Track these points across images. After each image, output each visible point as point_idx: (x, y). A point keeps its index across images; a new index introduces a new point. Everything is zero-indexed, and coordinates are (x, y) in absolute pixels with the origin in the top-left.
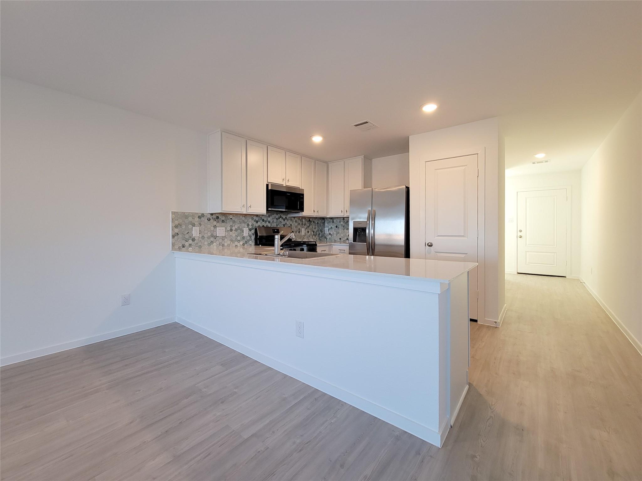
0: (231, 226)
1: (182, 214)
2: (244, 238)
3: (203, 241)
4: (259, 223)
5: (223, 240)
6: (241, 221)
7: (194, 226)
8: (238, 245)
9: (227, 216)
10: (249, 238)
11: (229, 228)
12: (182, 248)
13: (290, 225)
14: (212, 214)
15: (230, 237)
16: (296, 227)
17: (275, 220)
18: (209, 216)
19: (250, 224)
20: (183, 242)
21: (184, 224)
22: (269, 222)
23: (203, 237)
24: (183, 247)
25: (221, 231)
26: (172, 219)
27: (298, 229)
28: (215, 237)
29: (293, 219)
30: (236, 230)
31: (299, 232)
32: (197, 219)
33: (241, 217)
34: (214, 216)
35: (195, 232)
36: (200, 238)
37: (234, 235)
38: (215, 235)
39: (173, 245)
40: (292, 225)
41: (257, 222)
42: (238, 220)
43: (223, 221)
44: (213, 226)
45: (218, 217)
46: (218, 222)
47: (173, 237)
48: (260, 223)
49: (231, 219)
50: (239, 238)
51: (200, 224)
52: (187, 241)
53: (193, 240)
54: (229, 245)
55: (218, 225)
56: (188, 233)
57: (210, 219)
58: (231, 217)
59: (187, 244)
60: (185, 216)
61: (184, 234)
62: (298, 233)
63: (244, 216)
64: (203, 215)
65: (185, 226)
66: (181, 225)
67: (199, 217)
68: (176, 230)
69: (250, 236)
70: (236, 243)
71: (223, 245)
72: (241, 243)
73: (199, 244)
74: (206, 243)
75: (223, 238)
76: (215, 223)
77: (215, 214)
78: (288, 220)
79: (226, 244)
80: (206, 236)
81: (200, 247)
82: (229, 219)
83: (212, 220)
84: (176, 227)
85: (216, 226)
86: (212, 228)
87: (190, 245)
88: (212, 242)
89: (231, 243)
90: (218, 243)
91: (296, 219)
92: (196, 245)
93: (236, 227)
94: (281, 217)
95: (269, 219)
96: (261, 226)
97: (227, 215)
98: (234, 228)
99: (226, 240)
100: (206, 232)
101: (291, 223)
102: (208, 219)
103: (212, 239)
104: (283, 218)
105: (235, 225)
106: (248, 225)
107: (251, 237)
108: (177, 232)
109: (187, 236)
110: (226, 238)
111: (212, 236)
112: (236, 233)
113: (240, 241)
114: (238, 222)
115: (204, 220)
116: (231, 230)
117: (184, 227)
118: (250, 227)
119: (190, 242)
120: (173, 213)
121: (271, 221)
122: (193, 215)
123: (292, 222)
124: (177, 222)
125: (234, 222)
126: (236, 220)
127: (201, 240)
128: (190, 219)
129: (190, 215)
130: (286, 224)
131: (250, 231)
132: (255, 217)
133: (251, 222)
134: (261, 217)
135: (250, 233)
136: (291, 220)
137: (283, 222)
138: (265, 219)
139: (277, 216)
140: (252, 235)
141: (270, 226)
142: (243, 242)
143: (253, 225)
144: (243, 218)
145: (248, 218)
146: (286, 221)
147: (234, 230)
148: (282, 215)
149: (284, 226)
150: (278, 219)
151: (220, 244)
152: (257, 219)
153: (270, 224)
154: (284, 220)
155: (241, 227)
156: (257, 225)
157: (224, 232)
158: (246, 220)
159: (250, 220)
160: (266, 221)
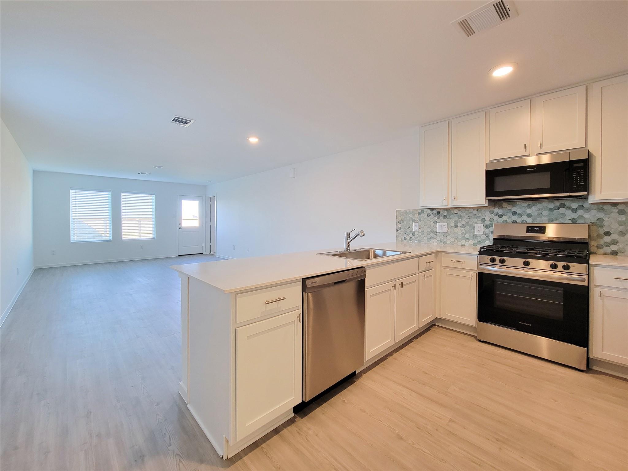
0: (456, 222)
1: (405, 211)
2: (475, 236)
3: (423, 236)
4: (505, 218)
5: (445, 237)
6: (471, 215)
7: (415, 222)
8: (467, 244)
9: (450, 211)
10: (484, 237)
11: (453, 224)
12: (403, 240)
13: (594, 220)
14: (432, 210)
15: (454, 234)
16: (621, 223)
17: (545, 213)
18: (429, 212)
19: (487, 219)
20: (405, 236)
21: (406, 220)
22: (529, 216)
23: (423, 232)
24: (405, 239)
25: (442, 227)
26: (397, 216)
28: (436, 233)
29: (608, 207)
30: (463, 226)
32: (417, 215)
33: (471, 210)
34: (435, 212)
35: (415, 227)
36: (419, 233)
37: (460, 232)
38: (436, 231)
39: (397, 237)
40: (606, 219)
41: (500, 216)
42: (466, 214)
43: (445, 216)
44: (433, 221)
45: (439, 213)
46: (439, 217)
47: (397, 230)
48: (507, 218)
49: (457, 213)
50: (467, 236)
51: (420, 220)
52: (408, 235)
53: (414, 234)
54: (452, 244)
55: (438, 220)
56: (409, 228)
57: (430, 215)
58: (456, 211)
59: (408, 237)
60: (406, 213)
63: (476, 209)
64: (423, 212)
65: (406, 222)
66: (403, 221)
67: (419, 214)
68: (400, 225)
69: (486, 235)
70: (463, 242)
71: (445, 243)
72: (471, 242)
73: (419, 238)
74: (426, 238)
75: (445, 235)
76: (435, 219)
77: (436, 209)
78: (588, 210)
79: (448, 242)
80: (425, 231)
81: (420, 241)
82: (453, 214)
83: (432, 216)
84: (399, 222)
85: (436, 221)
86: (432, 224)
87: (411, 238)
88: (432, 238)
89: (456, 240)
90: (438, 239)
91: (620, 207)
92: (416, 239)
93: (463, 222)
94: (563, 206)
95: (529, 211)
96: (509, 222)
97: (451, 209)
98: (459, 224)
99: (448, 237)
100: (426, 227)
101: (601, 215)
102: (427, 215)
103: (432, 235)
105: (462, 220)
106: (483, 220)
107: (487, 235)
108: (400, 227)
109: (408, 231)
110: (449, 235)
111: (432, 231)
112: (463, 230)
113: (469, 240)
114: (467, 217)
115: (424, 215)
116: (456, 226)
118: (487, 223)
119: (411, 235)
120: (397, 211)
121: (535, 214)
122: (413, 212)
123: (605, 214)
124: (400, 219)
125: (460, 217)
126: (463, 214)
127: (421, 235)
128: (411, 215)
129: (411, 212)
130: (581, 217)
131: (487, 228)
132: (496, 210)
133: (488, 216)
134: (509, 208)
135: (487, 231)
136: (602, 210)
137: (570, 214)
138: (519, 211)
139: (551, 206)
140: (490, 234)
141: (532, 222)
142: (474, 242)
143: (492, 220)
144: (475, 212)
145: (483, 212)
146: (580, 212)
147: (461, 227)
148: (567, 203)
149: (574, 221)
150: (556, 210)
151: (441, 241)
152: (501, 211)
153: (530, 218)
154: (574, 210)
155: (470, 223)
156: (500, 220)
157: (446, 228)
158: (480, 214)
159: (488, 214)
160: (521, 215)
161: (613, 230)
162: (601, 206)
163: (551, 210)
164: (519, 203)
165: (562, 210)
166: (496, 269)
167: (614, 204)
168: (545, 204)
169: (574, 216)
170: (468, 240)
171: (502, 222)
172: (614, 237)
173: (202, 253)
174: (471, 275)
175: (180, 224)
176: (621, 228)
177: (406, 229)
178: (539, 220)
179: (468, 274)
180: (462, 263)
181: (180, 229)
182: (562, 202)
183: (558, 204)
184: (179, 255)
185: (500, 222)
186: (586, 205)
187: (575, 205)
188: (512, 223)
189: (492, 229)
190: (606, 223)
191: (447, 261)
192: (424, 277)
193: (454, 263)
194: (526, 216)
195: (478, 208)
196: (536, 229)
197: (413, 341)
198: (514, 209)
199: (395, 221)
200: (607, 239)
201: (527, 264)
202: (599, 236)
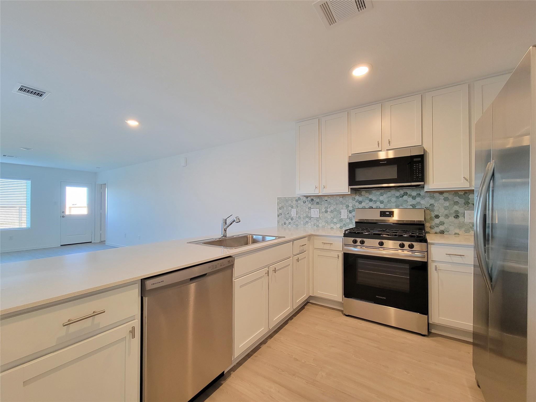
0: (326, 208)
1: (284, 199)
2: (341, 220)
3: (299, 221)
4: (363, 204)
5: (318, 221)
6: (338, 202)
7: (293, 208)
8: (335, 227)
10: (348, 221)
11: (324, 210)
12: (284, 224)
13: (428, 206)
14: (307, 197)
15: (324, 218)
16: (446, 208)
17: (393, 200)
18: (305, 198)
19: (350, 205)
20: (285, 220)
21: (285, 207)
22: (382, 202)
23: (299, 217)
24: (285, 224)
25: (315, 213)
26: (278, 203)
27: (452, 211)
28: (310, 218)
29: (437, 195)
30: (332, 212)
31: (457, 217)
32: (294, 202)
33: (338, 198)
34: (309, 199)
35: (293, 213)
36: (296, 218)
37: (329, 217)
38: (310, 216)
39: (278, 222)
40: (436, 205)
41: (360, 202)
42: (334, 201)
43: (318, 203)
44: (308, 207)
45: (312, 200)
46: (313, 204)
47: (278, 216)
48: (365, 204)
49: (327, 200)
50: (335, 220)
51: (298, 207)
52: (287, 220)
53: (292, 219)
54: (323, 227)
55: (312, 207)
56: (288, 213)
57: (305, 202)
58: (326, 198)
59: (287, 222)
60: (286, 200)
61: (285, 214)
62: (452, 219)
64: (299, 199)
66: (283, 208)
67: (297, 201)
68: (280, 211)
69: (349, 219)
70: (332, 225)
71: (318, 226)
72: (338, 226)
73: (297, 223)
74: (302, 223)
75: (318, 219)
76: (310, 205)
77: (310, 196)
78: (423, 198)
79: (320, 225)
80: (302, 216)
81: (297, 225)
82: (323, 201)
83: (307, 203)
84: (280, 208)
85: (310, 207)
86: (307, 210)
87: (290, 223)
88: (307, 222)
89: (326, 224)
90: (312, 223)
91: (446, 195)
92: (294, 223)
93: (332, 208)
94: (406, 194)
95: (381, 198)
96: (367, 207)
97: (322, 197)
98: (329, 210)
99: (320, 221)
100: (302, 213)
101: (432, 201)
102: (303, 202)
103: (307, 219)
104: (410, 195)
105: (331, 206)
106: (347, 206)
107: (351, 220)
108: (281, 212)
109: (287, 216)
110: (321, 219)
111: (307, 217)
112: (332, 215)
113: (337, 224)
114: (334, 203)
115: (300, 202)
116: (326, 212)
117: (285, 209)
118: (351, 208)
119: (290, 220)
120: (278, 198)
121: (385, 201)
122: (291, 199)
123: (435, 201)
124: (280, 205)
125: (330, 203)
126: (332, 201)
128: (290, 202)
129: (290, 199)
130: (419, 203)
131: (350, 213)
132: (357, 197)
133: (351, 203)
134: (367, 196)
135: (350, 215)
136: (433, 197)
137: (411, 201)
138: (374, 198)
139: (398, 194)
140: (353, 218)
141: (384, 207)
142: (341, 225)
143: (354, 206)
144: (341, 199)
145: (347, 199)
146: (418, 199)
147: (330, 212)
148: (409, 191)
149: (414, 206)
150: (401, 197)
151: (314, 225)
152: (360, 199)
153: (383, 204)
154: (414, 198)
155: (337, 209)
156: (360, 206)
157: (319, 213)
158: (345, 201)
159: (351, 201)
160: (375, 202)
161: (441, 213)
162: (432, 193)
163: (397, 197)
164: (374, 192)
165: (405, 197)
166: (357, 250)
167: (441, 193)
168: (393, 192)
169: (414, 202)
170: (335, 224)
171: (361, 208)
172: (442, 219)
173: (91, 242)
174: (338, 255)
175: (63, 212)
176: (446, 212)
177: (286, 215)
178: (389, 206)
179: (335, 254)
180: (331, 245)
181: (63, 217)
182: (405, 190)
183: (402, 192)
184: (61, 245)
185: (360, 208)
186: (422, 193)
187: (414, 193)
188: (369, 208)
189: (354, 213)
190: (436, 208)
191: (318, 243)
192: (298, 260)
193: (324, 245)
194: (379, 203)
195: (343, 196)
196: (387, 213)
197: (288, 323)
198: (370, 197)
199: (276, 207)
200: (437, 221)
201: (381, 244)
202: (431, 219)
